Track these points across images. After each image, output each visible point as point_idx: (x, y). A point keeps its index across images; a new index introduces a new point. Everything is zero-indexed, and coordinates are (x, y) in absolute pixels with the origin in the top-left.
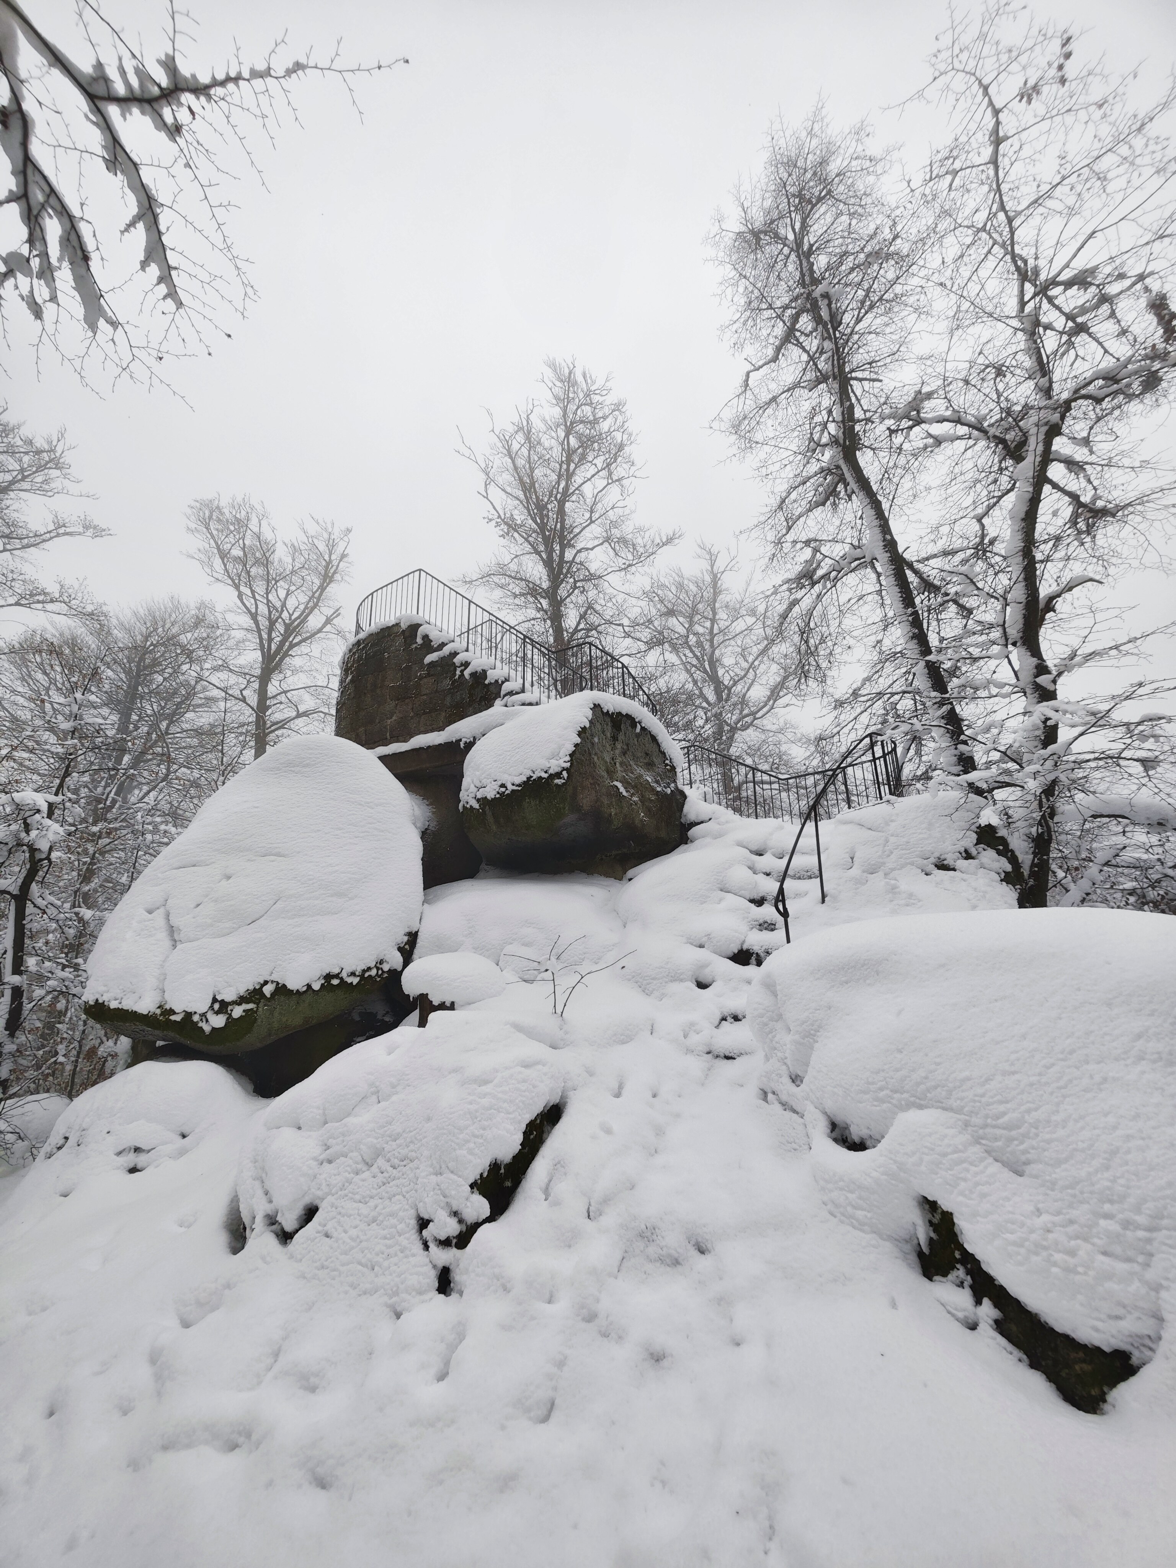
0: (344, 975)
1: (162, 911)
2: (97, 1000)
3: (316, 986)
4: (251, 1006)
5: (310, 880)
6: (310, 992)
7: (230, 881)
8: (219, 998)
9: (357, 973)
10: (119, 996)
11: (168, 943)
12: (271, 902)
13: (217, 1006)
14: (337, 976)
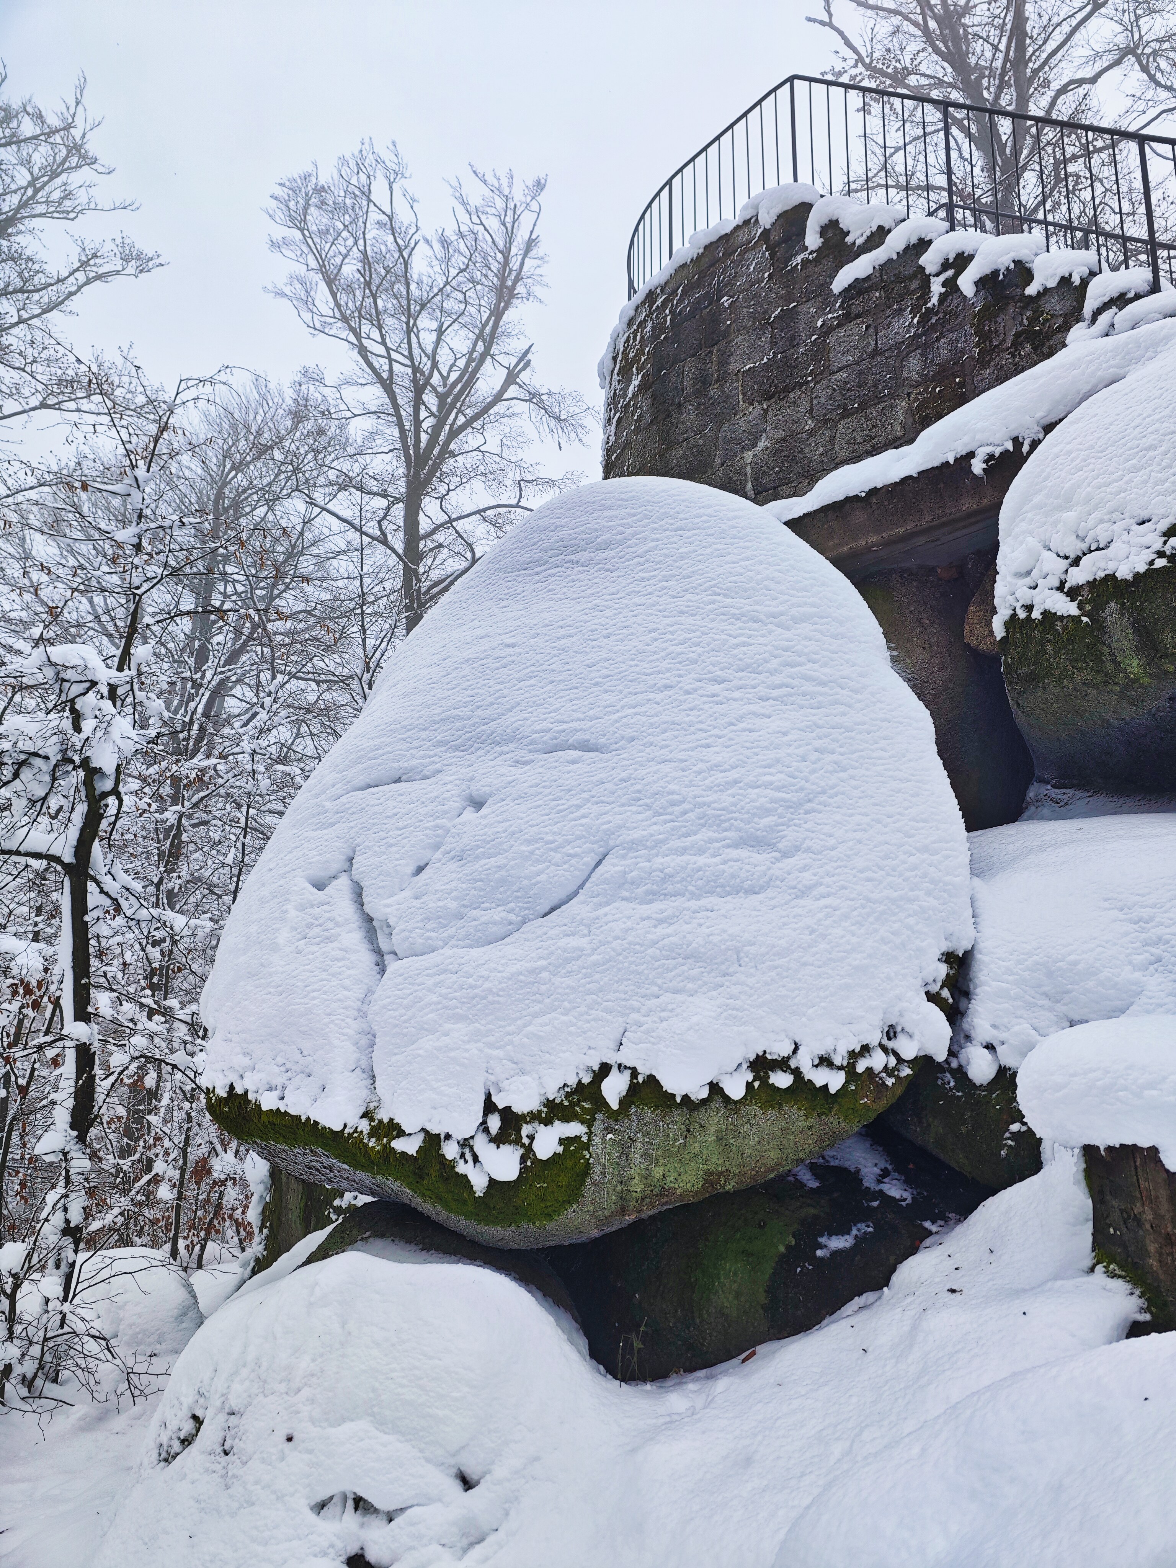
0: (804, 1061)
1: (343, 881)
2: (232, 1087)
3: (735, 1089)
4: (575, 1129)
5: (673, 804)
6: (717, 1103)
7: (484, 811)
8: (500, 1102)
9: (838, 1061)
10: (279, 1081)
11: (367, 958)
12: (591, 860)
13: (495, 1123)
14: (783, 1064)
